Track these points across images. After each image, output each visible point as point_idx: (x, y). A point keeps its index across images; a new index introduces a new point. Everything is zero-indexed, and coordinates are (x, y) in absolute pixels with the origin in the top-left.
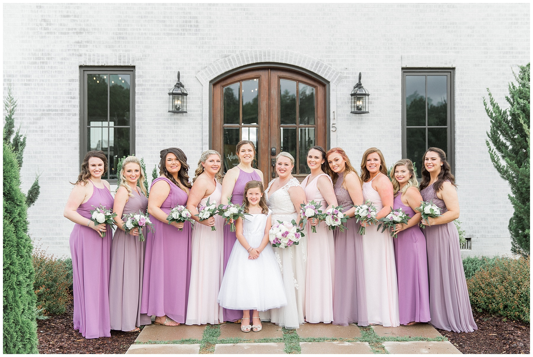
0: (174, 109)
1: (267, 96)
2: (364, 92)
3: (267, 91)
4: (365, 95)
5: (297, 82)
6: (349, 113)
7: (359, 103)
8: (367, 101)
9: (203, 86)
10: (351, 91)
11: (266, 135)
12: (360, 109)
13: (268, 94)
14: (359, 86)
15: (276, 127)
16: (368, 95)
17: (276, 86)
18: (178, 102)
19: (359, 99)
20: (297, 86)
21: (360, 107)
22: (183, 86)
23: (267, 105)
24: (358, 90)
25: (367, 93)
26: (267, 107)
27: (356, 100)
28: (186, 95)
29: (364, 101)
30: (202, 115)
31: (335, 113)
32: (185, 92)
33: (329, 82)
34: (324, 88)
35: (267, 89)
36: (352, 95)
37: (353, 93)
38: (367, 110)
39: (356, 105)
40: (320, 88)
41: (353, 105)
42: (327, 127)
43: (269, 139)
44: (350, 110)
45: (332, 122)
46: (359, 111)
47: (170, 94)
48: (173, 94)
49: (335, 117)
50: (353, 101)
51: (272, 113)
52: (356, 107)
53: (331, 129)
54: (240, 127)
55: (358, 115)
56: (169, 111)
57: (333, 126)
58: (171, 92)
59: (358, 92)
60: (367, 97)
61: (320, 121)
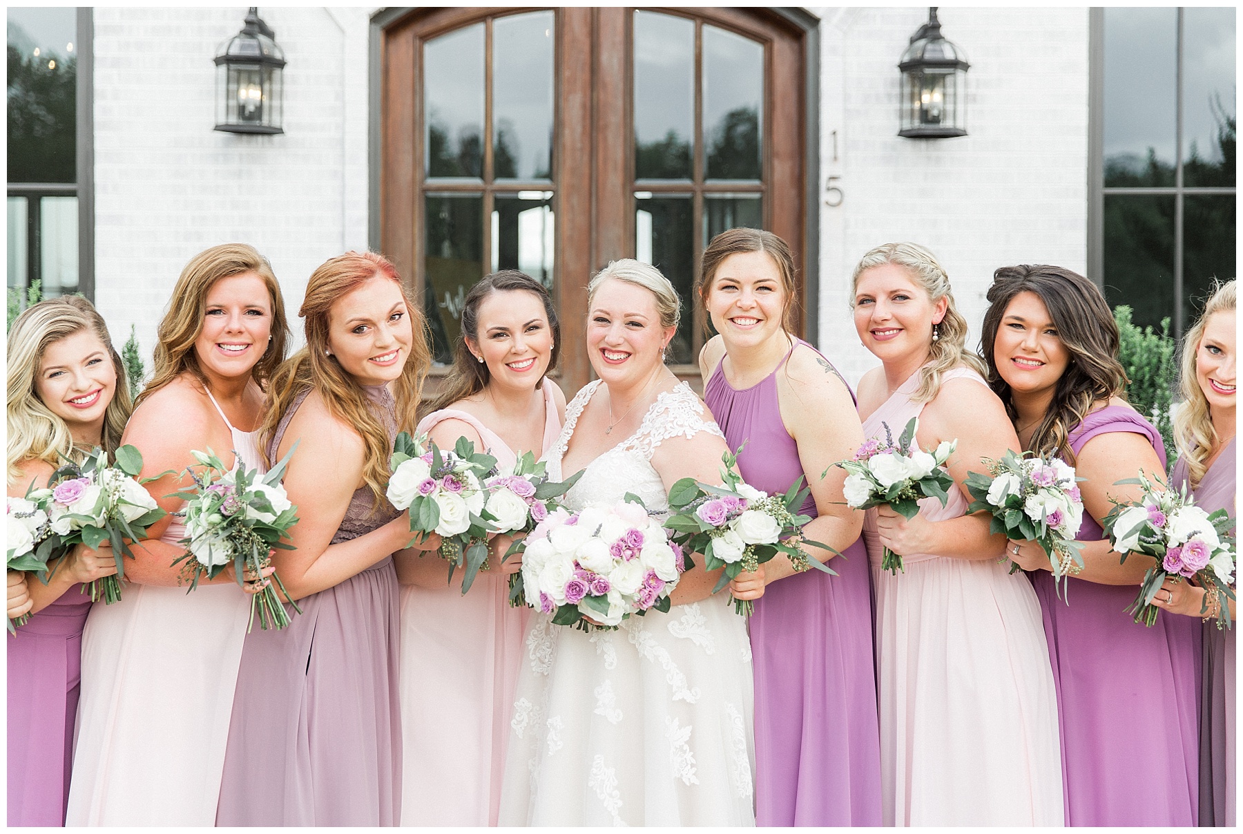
0: (234, 120)
1: (587, 76)
2: (949, 55)
3: (585, 56)
4: (955, 64)
5: (699, 21)
6: (891, 136)
7: (931, 98)
8: (961, 91)
9: (342, 31)
10: (899, 51)
11: (581, 220)
12: (936, 120)
13: (587, 68)
14: (931, 31)
15: (619, 190)
16: (965, 67)
17: (619, 37)
18: (250, 94)
19: (931, 83)
20: (698, 36)
21: (935, 113)
22: (271, 35)
23: (584, 106)
24: (930, 47)
25: (962, 58)
26: (584, 118)
27: (917, 90)
28: (281, 64)
29: (950, 90)
30: (342, 142)
31: (840, 136)
32: (278, 55)
33: (814, 21)
34: (795, 46)
35: (587, 48)
36: (904, 67)
37: (906, 59)
38: (960, 125)
39: (917, 105)
40: (783, 47)
41: (907, 106)
42: (809, 188)
43: (594, 234)
44: (895, 125)
45: (826, 170)
46: (930, 128)
47: (218, 61)
48: (228, 60)
49: (840, 153)
50: (907, 90)
51: (605, 139)
52: (917, 114)
53: (825, 197)
54: (484, 191)
55: (923, 144)
56: (218, 128)
57: (833, 184)
58: (222, 52)
59: (928, 56)
60: (960, 74)
61: (781, 171)
